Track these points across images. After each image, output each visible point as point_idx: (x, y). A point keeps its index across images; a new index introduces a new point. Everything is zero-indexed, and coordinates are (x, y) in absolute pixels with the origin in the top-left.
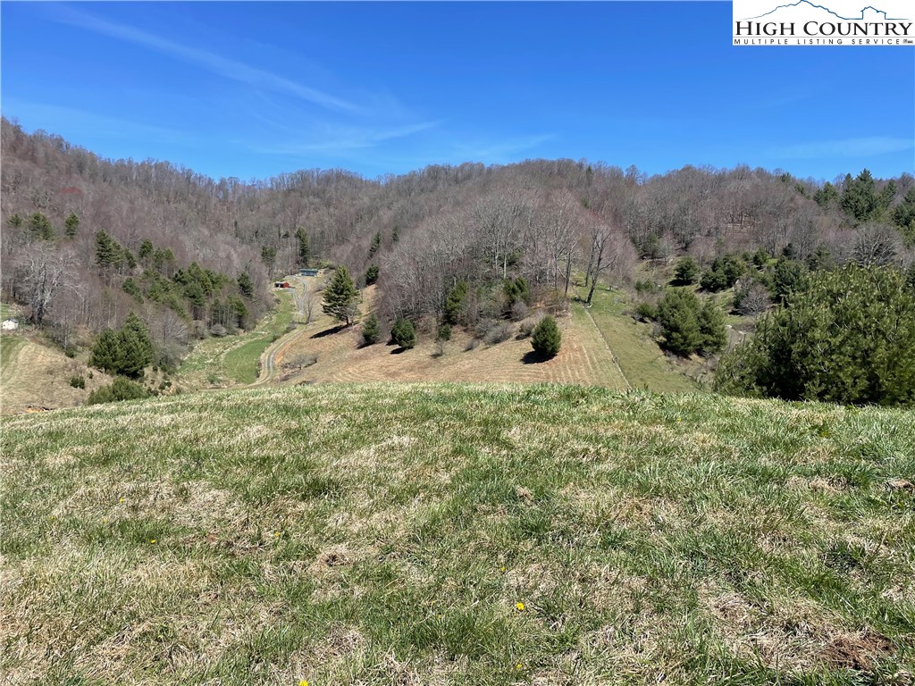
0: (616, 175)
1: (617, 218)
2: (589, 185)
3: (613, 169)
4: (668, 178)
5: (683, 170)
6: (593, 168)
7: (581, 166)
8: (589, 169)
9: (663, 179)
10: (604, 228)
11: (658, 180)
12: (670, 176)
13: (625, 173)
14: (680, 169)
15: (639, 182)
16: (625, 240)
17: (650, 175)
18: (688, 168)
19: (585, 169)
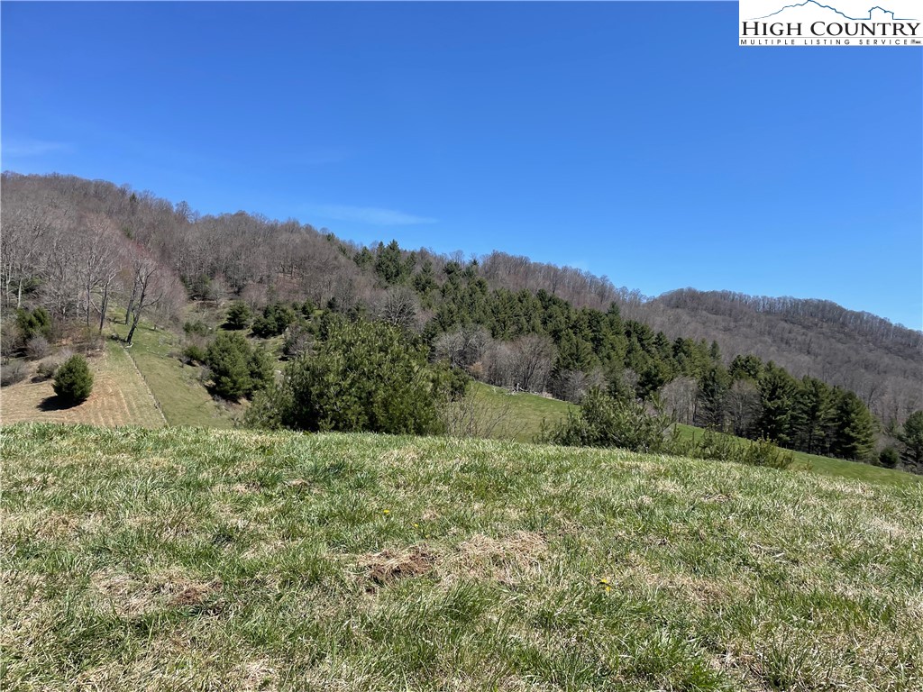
0: (165, 209)
1: (165, 254)
2: (133, 214)
3: (161, 201)
4: (221, 221)
5: (237, 215)
6: (137, 196)
7: (123, 192)
8: (133, 197)
9: (216, 221)
10: (150, 263)
11: (209, 221)
12: (223, 218)
13: (175, 209)
14: (233, 213)
15: (191, 220)
16: (173, 278)
17: (203, 214)
18: (241, 214)
19: (128, 196)
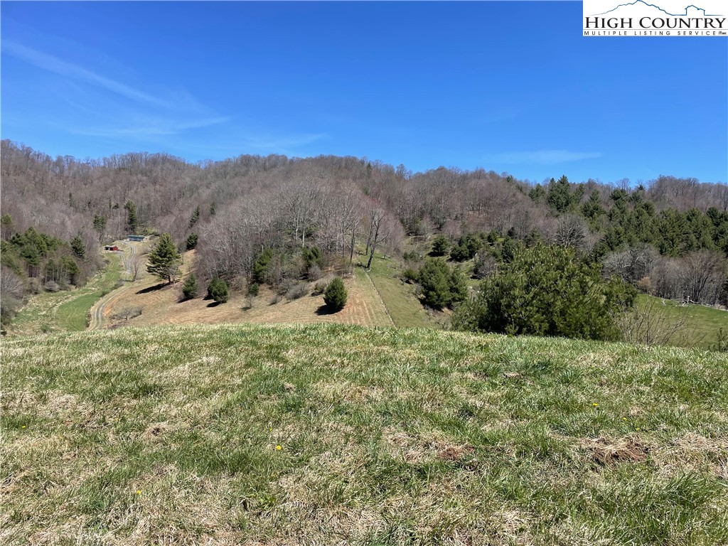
0: (389, 171)
1: (390, 204)
2: (369, 177)
3: (387, 166)
4: (427, 176)
5: (438, 169)
6: (371, 165)
7: (362, 162)
8: (369, 165)
9: (424, 176)
10: (380, 211)
11: (420, 177)
12: (428, 174)
13: (396, 170)
14: (436, 169)
15: (407, 177)
16: (396, 221)
17: (414, 172)
18: (441, 169)
19: (366, 165)
